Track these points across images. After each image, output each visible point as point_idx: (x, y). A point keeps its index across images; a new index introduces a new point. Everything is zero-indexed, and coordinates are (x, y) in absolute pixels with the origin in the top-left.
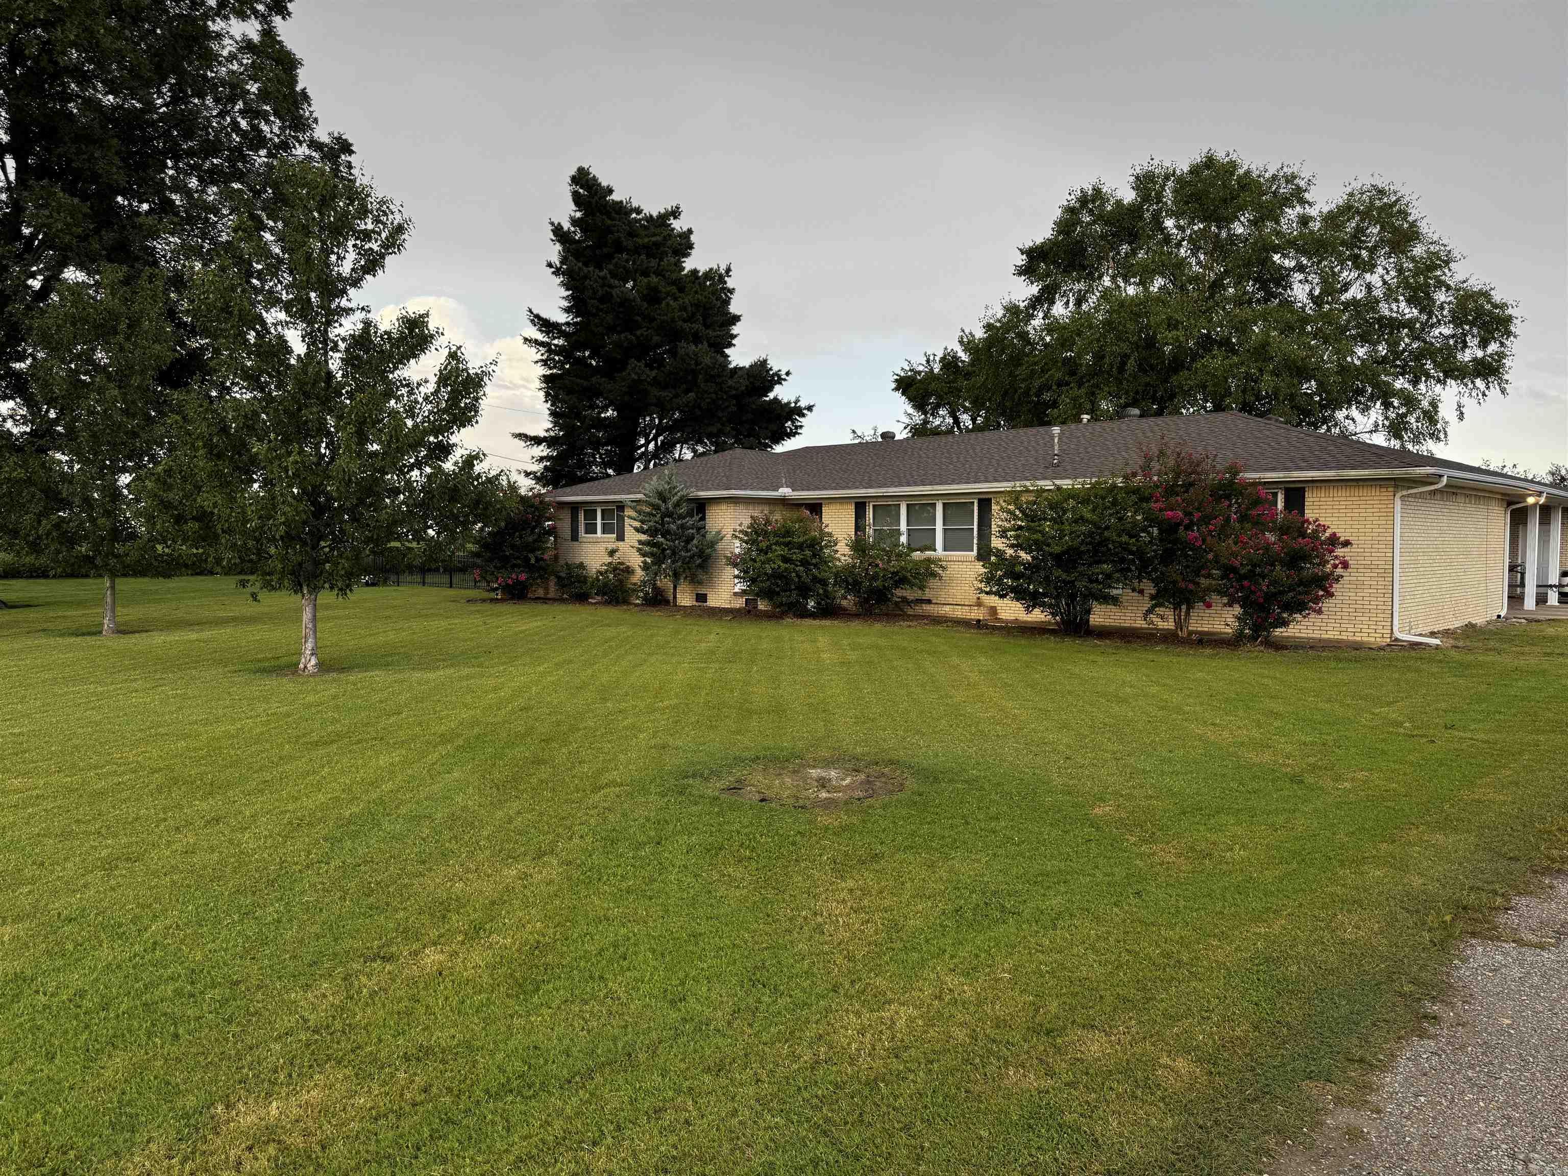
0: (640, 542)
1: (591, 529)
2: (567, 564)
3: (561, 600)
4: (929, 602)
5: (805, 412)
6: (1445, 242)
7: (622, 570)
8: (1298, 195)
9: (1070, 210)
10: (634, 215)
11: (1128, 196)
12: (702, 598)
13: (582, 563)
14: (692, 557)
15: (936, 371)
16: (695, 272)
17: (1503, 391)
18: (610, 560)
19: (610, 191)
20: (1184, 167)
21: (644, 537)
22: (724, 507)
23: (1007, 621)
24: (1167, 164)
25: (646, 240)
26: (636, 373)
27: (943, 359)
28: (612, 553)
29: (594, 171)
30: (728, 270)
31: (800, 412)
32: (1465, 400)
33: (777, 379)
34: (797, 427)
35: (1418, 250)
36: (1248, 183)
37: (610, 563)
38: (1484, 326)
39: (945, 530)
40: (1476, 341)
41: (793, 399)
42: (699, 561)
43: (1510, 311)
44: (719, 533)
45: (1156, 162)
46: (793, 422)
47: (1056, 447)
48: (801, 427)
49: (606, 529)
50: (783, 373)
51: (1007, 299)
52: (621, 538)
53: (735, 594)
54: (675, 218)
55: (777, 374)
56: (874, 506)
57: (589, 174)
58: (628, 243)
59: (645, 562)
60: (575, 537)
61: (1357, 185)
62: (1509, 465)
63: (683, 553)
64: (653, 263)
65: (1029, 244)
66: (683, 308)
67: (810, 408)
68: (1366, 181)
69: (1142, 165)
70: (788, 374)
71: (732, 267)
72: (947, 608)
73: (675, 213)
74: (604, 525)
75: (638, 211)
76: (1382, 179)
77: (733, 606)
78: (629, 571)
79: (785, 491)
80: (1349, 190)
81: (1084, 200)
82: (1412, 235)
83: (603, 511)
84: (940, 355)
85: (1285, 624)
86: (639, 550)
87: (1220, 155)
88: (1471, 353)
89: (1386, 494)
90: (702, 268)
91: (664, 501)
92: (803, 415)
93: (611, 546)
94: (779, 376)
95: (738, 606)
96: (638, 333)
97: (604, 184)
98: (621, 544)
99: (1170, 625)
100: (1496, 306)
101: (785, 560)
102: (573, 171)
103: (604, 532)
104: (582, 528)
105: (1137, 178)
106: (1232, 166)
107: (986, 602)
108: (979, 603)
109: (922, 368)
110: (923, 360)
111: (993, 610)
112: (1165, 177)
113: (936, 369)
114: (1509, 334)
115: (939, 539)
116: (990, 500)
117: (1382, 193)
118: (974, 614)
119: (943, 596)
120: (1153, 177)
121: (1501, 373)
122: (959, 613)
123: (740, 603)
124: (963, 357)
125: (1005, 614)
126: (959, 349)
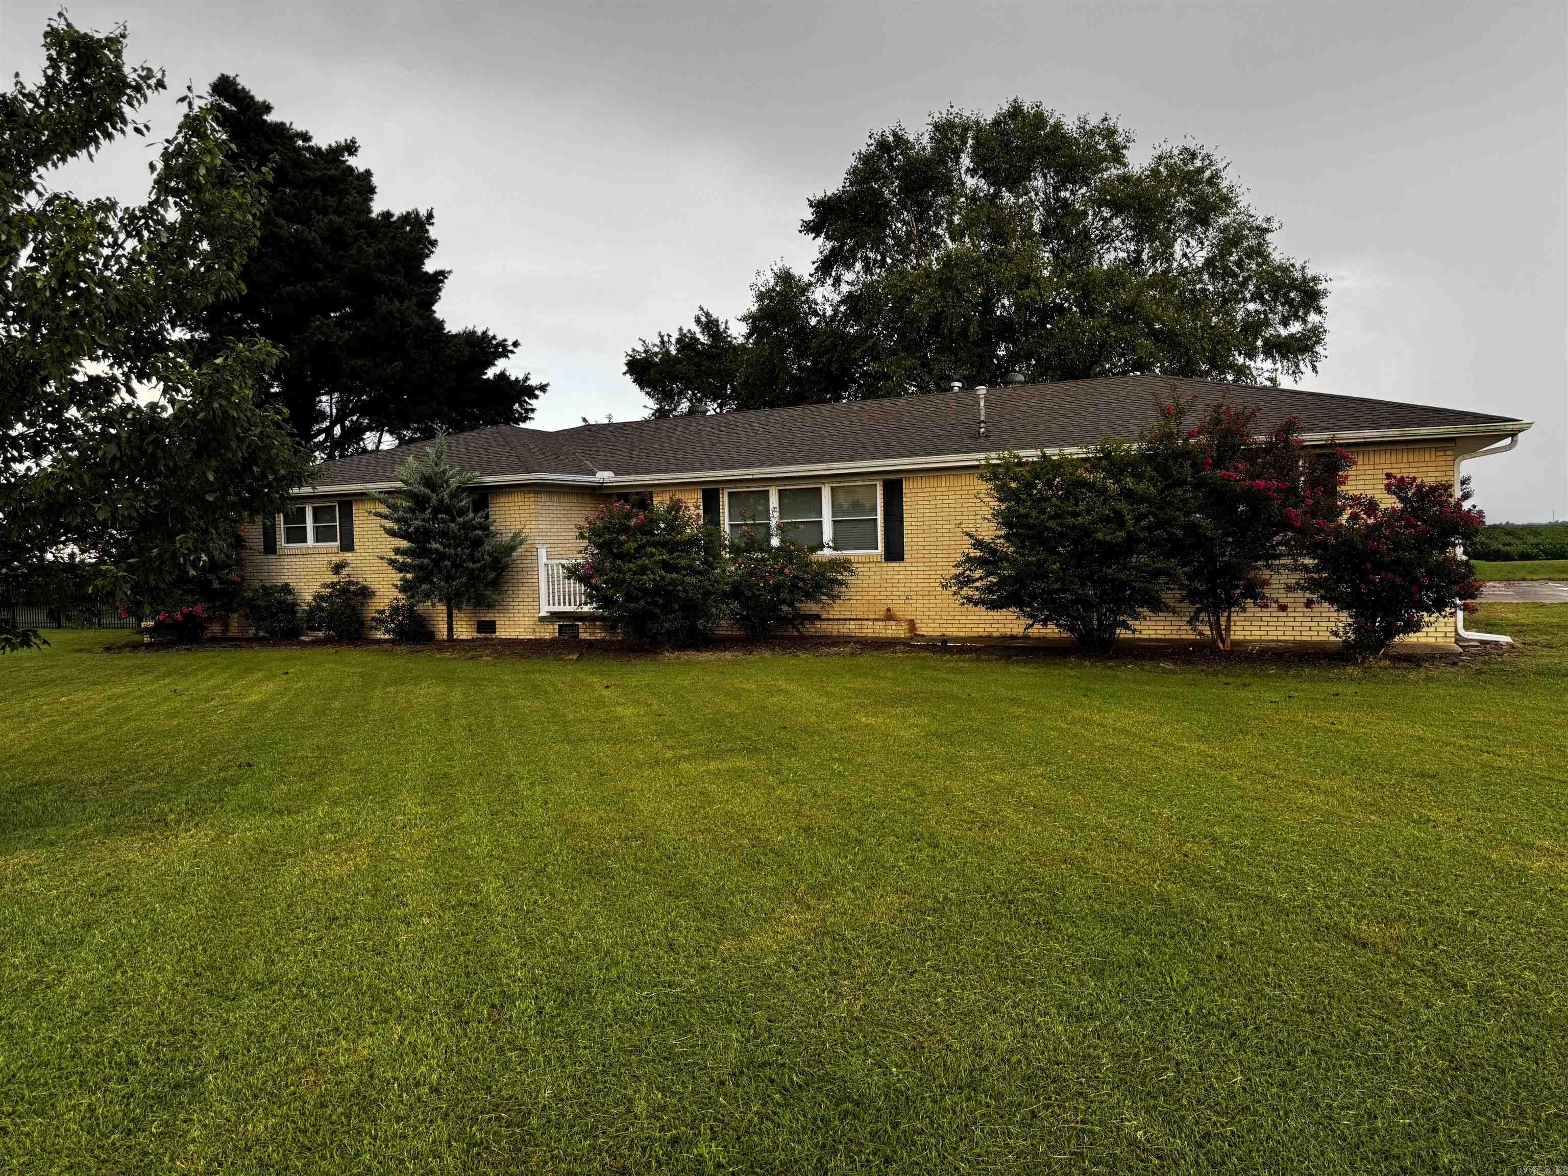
0: (397, 551)
1: (297, 535)
2: (264, 588)
3: (256, 640)
4: (818, 617)
5: (537, 392)
6: (1252, 212)
7: (354, 593)
8: (1117, 155)
9: (866, 159)
10: (300, 143)
12: (488, 627)
13: (287, 585)
14: (482, 569)
15: (674, 352)
16: (387, 215)
17: (1314, 368)
18: (335, 579)
19: (267, 108)
20: (988, 116)
21: (404, 544)
22: (518, 498)
23: (932, 638)
24: (967, 113)
25: (318, 174)
26: (322, 334)
27: (679, 341)
28: (338, 568)
29: (244, 82)
30: (430, 216)
31: (531, 392)
33: (502, 350)
34: (527, 411)
35: (1227, 219)
36: (1059, 139)
37: (332, 585)
39: (834, 521)
41: (521, 377)
42: (492, 575)
43: (1323, 286)
44: (516, 535)
45: (955, 110)
46: (521, 406)
47: (983, 412)
48: (533, 410)
49: (322, 535)
50: (510, 343)
51: (780, 265)
52: (348, 545)
53: (542, 619)
54: (351, 154)
55: (502, 344)
56: (729, 493)
59: (404, 579)
60: (270, 547)
61: (1166, 148)
63: (471, 565)
64: (332, 201)
65: (819, 195)
66: (379, 255)
67: (543, 388)
68: (1174, 145)
69: (940, 113)
70: (516, 344)
71: (435, 213)
72: (851, 625)
73: (351, 148)
74: (317, 530)
75: (306, 137)
76: (1195, 142)
77: (538, 636)
78: (365, 593)
79: (605, 476)
80: (1158, 153)
81: (883, 146)
82: (1227, 201)
83: (315, 510)
84: (675, 336)
86: (392, 562)
87: (1027, 105)
89: (1444, 459)
90: (398, 211)
91: (433, 490)
92: (536, 397)
93: (336, 559)
94: (505, 347)
95: (548, 636)
96: (320, 284)
97: (259, 98)
98: (348, 556)
100: (1307, 280)
101: (667, 566)
102: (214, 78)
103: (317, 540)
104: (281, 536)
105: (935, 124)
106: (1039, 119)
107: (900, 614)
108: (889, 616)
109: (657, 349)
110: (657, 341)
111: (912, 624)
112: (966, 128)
113: (673, 351)
114: (1319, 311)
115: (828, 534)
116: (899, 482)
117: (1194, 156)
118: (891, 631)
119: (837, 609)
120: (951, 125)
121: (1318, 348)
122: (870, 630)
123: (550, 632)
124: (703, 338)
125: (928, 629)
126: (697, 330)
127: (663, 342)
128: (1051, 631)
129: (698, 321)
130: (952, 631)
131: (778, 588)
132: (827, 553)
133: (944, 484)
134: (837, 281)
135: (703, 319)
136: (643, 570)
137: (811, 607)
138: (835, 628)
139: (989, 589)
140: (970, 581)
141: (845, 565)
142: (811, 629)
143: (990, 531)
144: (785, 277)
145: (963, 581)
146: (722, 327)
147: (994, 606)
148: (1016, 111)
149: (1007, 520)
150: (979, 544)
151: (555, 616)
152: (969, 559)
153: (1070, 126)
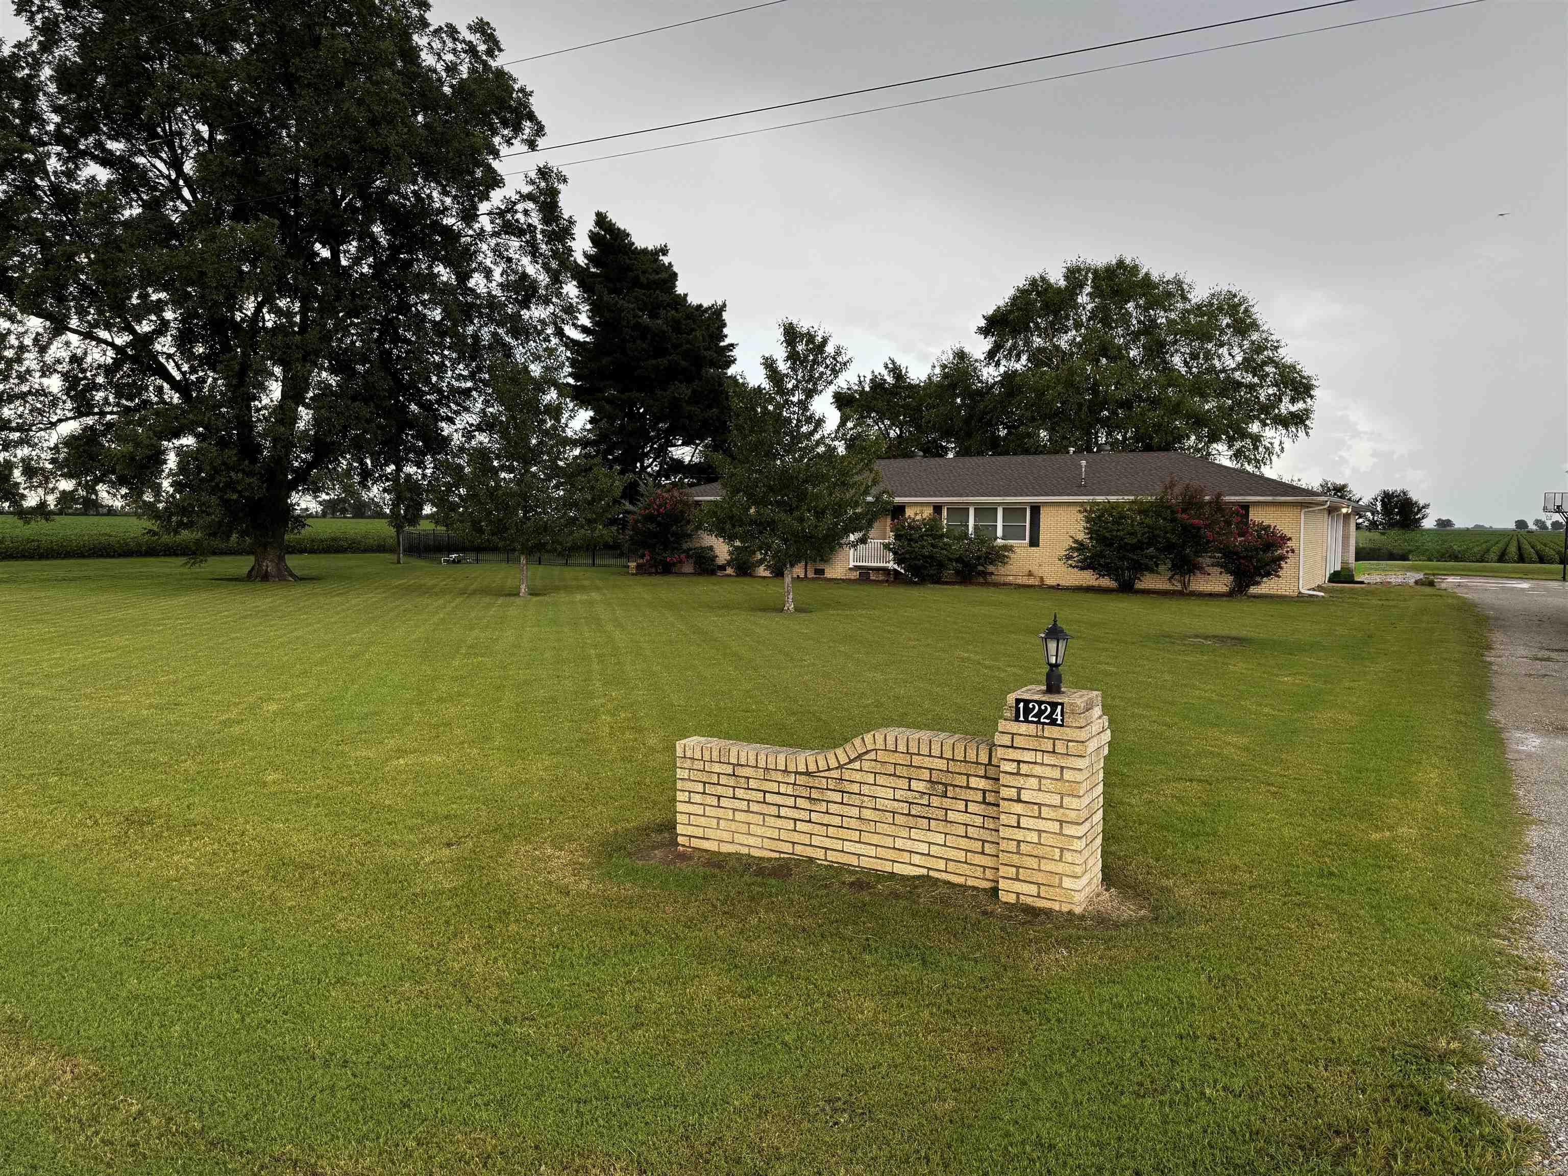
2: (701, 547)
4: (992, 573)
8: (1183, 295)
9: (1022, 291)
11: (1062, 283)
12: (820, 572)
13: (712, 546)
17: (1307, 434)
23: (1052, 586)
24: (1089, 261)
27: (872, 381)
30: (724, 305)
32: (1285, 439)
35: (1255, 336)
36: (1147, 283)
38: (1295, 389)
39: (1004, 526)
40: (1288, 399)
43: (1313, 382)
45: (1081, 260)
47: (1084, 473)
51: (958, 346)
53: (850, 569)
54: (664, 254)
56: (948, 509)
57: (606, 217)
58: (643, 279)
62: (1296, 479)
68: (1222, 288)
69: (1072, 259)
71: (729, 306)
72: (1011, 578)
73: (664, 251)
76: (1236, 287)
77: (847, 577)
81: (1033, 282)
82: (1255, 326)
84: (869, 376)
85: (1258, 583)
88: (1286, 407)
89: (1296, 510)
95: (853, 578)
97: (623, 229)
99: (1179, 587)
100: (1304, 377)
101: (933, 546)
105: (1068, 269)
106: (1135, 269)
107: (1036, 573)
108: (1030, 574)
109: (856, 388)
110: (856, 381)
111: (1042, 578)
112: (1088, 270)
113: (867, 389)
114: (1312, 397)
115: (1000, 533)
116: (1039, 507)
117: (1235, 296)
118: (1031, 581)
119: (1002, 570)
120: (1079, 270)
121: (1307, 422)
122: (1020, 581)
123: (855, 575)
124: (890, 379)
125: (1050, 581)
126: (885, 372)
127: (860, 382)
128: (1106, 582)
129: (886, 367)
130: (1063, 583)
131: (979, 558)
132: (1000, 542)
133: (1062, 511)
134: (998, 364)
135: (890, 366)
136: (923, 547)
137: (991, 568)
138: (1002, 579)
139: (1079, 561)
140: (1072, 557)
141: (1010, 549)
142: (989, 579)
143: (1081, 536)
144: (961, 355)
145: (1069, 557)
146: (904, 371)
147: (1082, 569)
148: (1121, 264)
149: (1090, 531)
150: (1076, 541)
151: (856, 568)
152: (1072, 548)
153: (1155, 276)
